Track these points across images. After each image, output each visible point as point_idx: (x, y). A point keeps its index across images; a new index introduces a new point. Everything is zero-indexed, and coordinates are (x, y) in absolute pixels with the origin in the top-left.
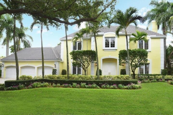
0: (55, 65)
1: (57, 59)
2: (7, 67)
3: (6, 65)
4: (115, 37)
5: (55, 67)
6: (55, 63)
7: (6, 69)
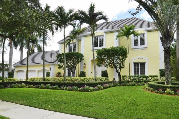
0: (50, 68)
1: (52, 62)
2: (18, 71)
3: (17, 69)
4: (103, 35)
5: (50, 70)
6: (50, 66)
7: (17, 73)
